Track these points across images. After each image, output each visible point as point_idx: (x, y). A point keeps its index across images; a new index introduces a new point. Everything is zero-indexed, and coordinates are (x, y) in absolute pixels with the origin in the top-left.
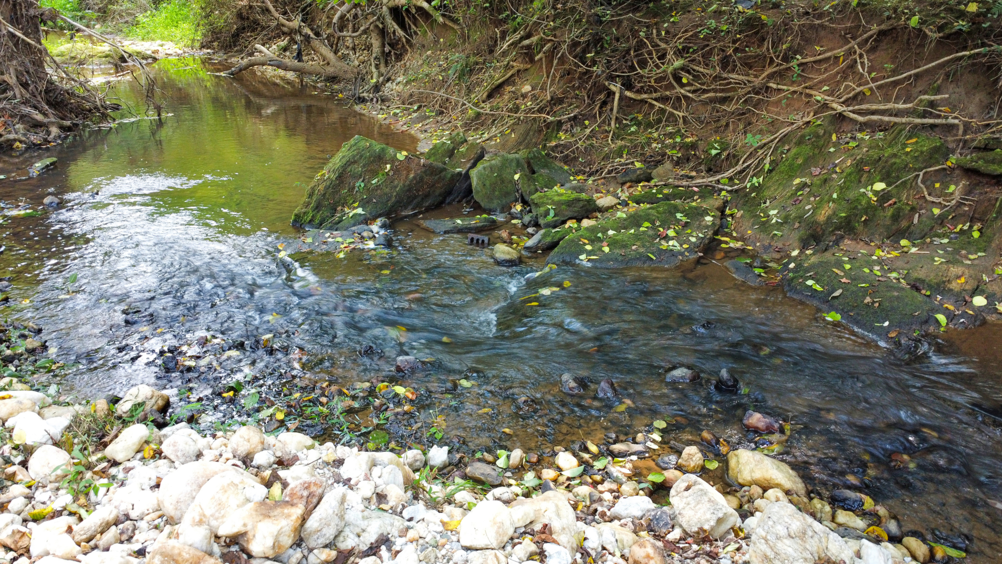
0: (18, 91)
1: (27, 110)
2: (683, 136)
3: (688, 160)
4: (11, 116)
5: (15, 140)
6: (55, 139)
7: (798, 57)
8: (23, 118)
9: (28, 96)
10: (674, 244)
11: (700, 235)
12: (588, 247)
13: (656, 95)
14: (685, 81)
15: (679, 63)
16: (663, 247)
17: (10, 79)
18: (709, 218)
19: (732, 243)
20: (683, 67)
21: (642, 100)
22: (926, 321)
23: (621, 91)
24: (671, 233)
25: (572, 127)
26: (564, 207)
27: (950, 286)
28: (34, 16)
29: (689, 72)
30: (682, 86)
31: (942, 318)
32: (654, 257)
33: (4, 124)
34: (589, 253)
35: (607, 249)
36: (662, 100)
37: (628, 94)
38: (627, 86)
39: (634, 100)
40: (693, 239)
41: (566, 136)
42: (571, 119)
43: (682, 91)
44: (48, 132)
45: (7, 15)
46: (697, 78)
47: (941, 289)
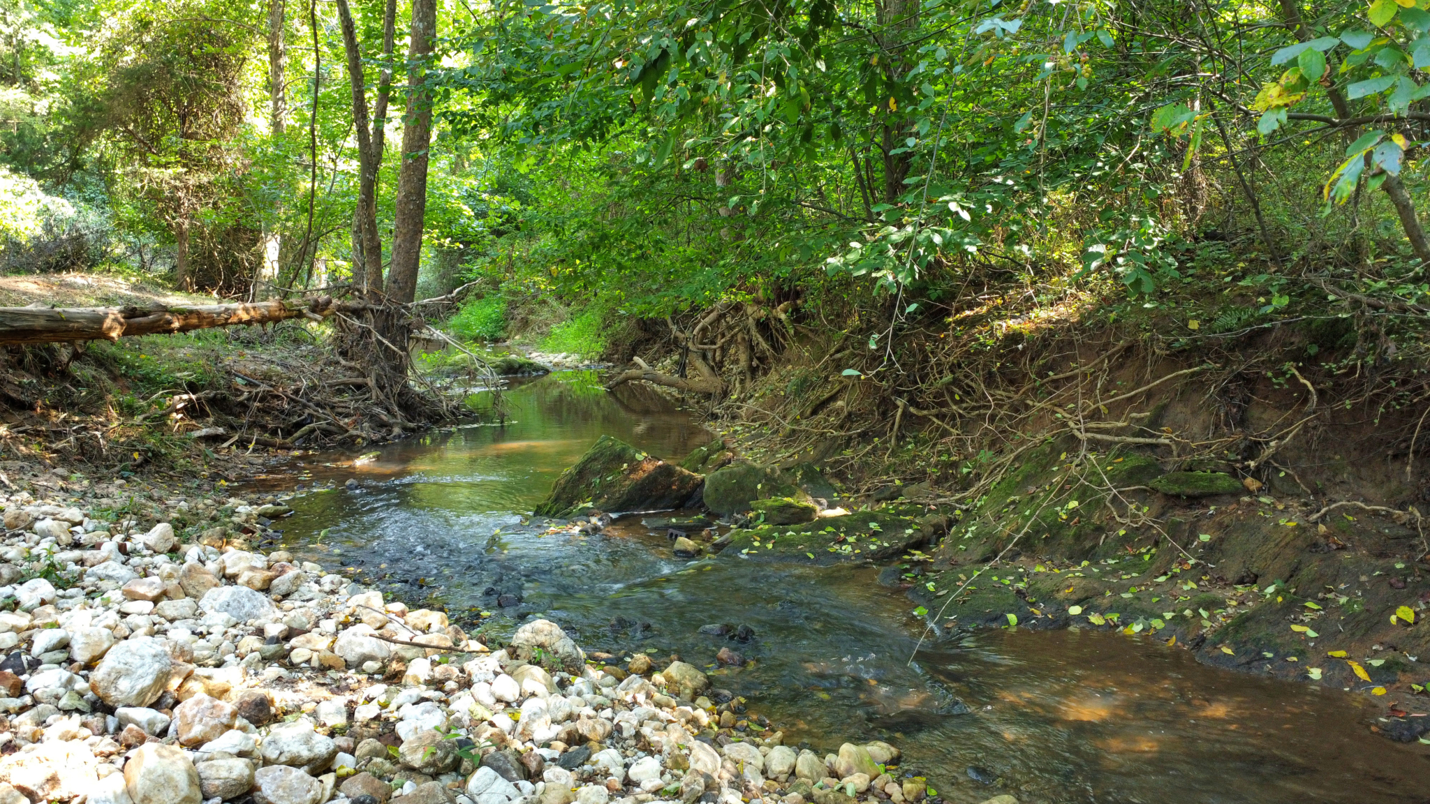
0: (375, 392)
1: (378, 410)
2: (950, 455)
3: (947, 480)
4: (362, 415)
5: (358, 436)
6: (395, 437)
7: (1051, 373)
8: (373, 418)
9: (382, 397)
10: (847, 549)
11: (886, 545)
12: (756, 544)
13: (934, 411)
14: (957, 397)
15: (948, 377)
16: (831, 550)
17: (371, 382)
18: (910, 531)
19: (918, 555)
20: (955, 382)
21: (925, 416)
22: (995, 619)
23: (905, 407)
24: (851, 539)
25: (859, 443)
26: (775, 512)
27: (1057, 595)
28: (403, 326)
29: (961, 388)
30: (956, 402)
31: (1012, 618)
32: (812, 556)
33: (355, 422)
34: (753, 548)
35: (770, 546)
36: (941, 417)
37: (912, 409)
38: (912, 402)
39: (918, 417)
40: (873, 547)
41: (848, 453)
42: (859, 435)
43: (954, 407)
44: (390, 432)
45: (380, 325)
46: (968, 393)
47: (1047, 597)
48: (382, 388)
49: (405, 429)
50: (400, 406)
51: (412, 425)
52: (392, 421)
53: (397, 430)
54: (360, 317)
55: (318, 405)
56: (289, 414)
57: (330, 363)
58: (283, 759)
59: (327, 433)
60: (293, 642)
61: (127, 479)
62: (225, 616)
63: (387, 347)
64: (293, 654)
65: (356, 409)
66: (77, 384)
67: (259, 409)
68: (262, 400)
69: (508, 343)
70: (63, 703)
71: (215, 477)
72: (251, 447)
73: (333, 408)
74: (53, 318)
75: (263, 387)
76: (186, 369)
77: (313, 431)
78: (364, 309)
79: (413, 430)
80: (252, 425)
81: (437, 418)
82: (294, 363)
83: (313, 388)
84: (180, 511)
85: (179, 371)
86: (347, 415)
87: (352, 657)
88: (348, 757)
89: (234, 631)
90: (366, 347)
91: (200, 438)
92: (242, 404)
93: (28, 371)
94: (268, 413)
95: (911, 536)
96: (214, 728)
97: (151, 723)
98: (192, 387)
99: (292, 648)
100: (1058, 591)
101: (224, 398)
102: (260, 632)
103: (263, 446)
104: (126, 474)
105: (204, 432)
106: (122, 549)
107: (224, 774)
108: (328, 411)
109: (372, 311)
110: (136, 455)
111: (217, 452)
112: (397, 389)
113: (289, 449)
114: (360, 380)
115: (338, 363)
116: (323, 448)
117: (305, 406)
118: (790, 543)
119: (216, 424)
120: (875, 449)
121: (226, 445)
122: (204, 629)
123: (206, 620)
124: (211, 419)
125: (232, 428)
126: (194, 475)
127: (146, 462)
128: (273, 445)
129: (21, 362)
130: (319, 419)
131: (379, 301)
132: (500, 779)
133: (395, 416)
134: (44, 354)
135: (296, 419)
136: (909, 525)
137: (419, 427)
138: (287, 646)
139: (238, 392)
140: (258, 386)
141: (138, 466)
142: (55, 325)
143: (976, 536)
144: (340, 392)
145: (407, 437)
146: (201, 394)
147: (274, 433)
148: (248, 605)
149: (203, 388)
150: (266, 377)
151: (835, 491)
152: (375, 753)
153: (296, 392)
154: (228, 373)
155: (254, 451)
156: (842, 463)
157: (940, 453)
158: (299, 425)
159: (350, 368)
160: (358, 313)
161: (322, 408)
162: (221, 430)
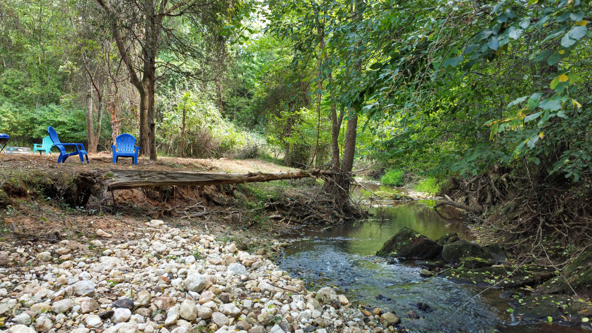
0: (335, 205)
1: (335, 212)
2: (561, 246)
4: (329, 213)
5: (326, 221)
9: (337, 207)
10: (493, 281)
11: (513, 282)
12: (453, 275)
13: (556, 225)
14: (566, 219)
15: (561, 210)
16: (485, 281)
17: (333, 201)
18: (527, 277)
19: (529, 288)
20: (565, 212)
21: (552, 227)
22: (542, 318)
23: (544, 222)
24: (496, 278)
25: (522, 237)
26: (469, 263)
27: (579, 312)
28: (346, 181)
29: (568, 215)
30: (565, 221)
31: (550, 319)
32: (475, 282)
33: (326, 216)
34: (451, 276)
35: (458, 276)
36: (560, 228)
37: (547, 224)
38: (547, 220)
39: (549, 227)
40: (506, 282)
41: (517, 241)
42: (523, 234)
43: (565, 224)
44: (339, 220)
45: (338, 180)
46: (572, 218)
47: (574, 313)
48: (337, 203)
49: (344, 219)
50: (344, 211)
51: (347, 218)
52: (340, 216)
53: (341, 220)
54: (331, 177)
55: (314, 209)
56: (304, 212)
57: (320, 194)
58: (224, 312)
59: (316, 219)
60: (247, 282)
61: (244, 230)
62: (232, 272)
63: (340, 188)
64: (246, 286)
65: (327, 211)
66: (236, 198)
67: (294, 209)
68: (295, 206)
69: (403, 187)
70: (178, 288)
71: (273, 232)
72: (289, 222)
73: (319, 210)
74: (226, 176)
75: (296, 201)
76: (270, 194)
77: (311, 218)
78: (332, 174)
79: (347, 220)
80: (290, 215)
81: (358, 216)
82: (308, 193)
83: (313, 202)
84: (254, 242)
85: (269, 194)
86: (324, 213)
87: (262, 289)
88: (245, 316)
89: (233, 277)
90: (332, 188)
91: (272, 218)
92: (288, 207)
93: (222, 193)
94: (297, 211)
95: (527, 279)
96: (208, 300)
97: (195, 297)
98: (272, 200)
99: (246, 284)
100: (580, 310)
101: (283, 205)
102: (240, 278)
103: (293, 222)
104: (244, 228)
105: (274, 216)
106: (220, 250)
107: (203, 311)
108: (317, 211)
109: (335, 174)
110: (249, 222)
111: (277, 223)
112: (343, 204)
113: (302, 224)
114: (330, 200)
115: (324, 193)
116: (314, 224)
117: (309, 209)
118: (468, 276)
119: (278, 213)
120: (529, 240)
121: (281, 221)
122: (225, 275)
123: (227, 272)
124: (277, 212)
125: (284, 215)
126: (267, 230)
127: (252, 225)
128: (296, 222)
129: (219, 190)
130: (314, 214)
131: (338, 171)
132: (281, 329)
133: (341, 214)
134: (227, 188)
135: (306, 213)
136: (527, 275)
137: (351, 219)
138: (245, 283)
139: (287, 203)
140: (294, 201)
141: (250, 226)
142: (227, 179)
143: (556, 283)
144: (323, 204)
145: (345, 223)
146: (274, 203)
147: (298, 218)
148: (239, 269)
149: (276, 201)
150: (297, 198)
151: (507, 257)
152: (253, 317)
153: (307, 203)
154: (285, 196)
155: (290, 224)
156: (512, 245)
157: (556, 245)
158: (307, 216)
159: (328, 196)
160: (330, 175)
161: (315, 210)
162: (279, 216)
